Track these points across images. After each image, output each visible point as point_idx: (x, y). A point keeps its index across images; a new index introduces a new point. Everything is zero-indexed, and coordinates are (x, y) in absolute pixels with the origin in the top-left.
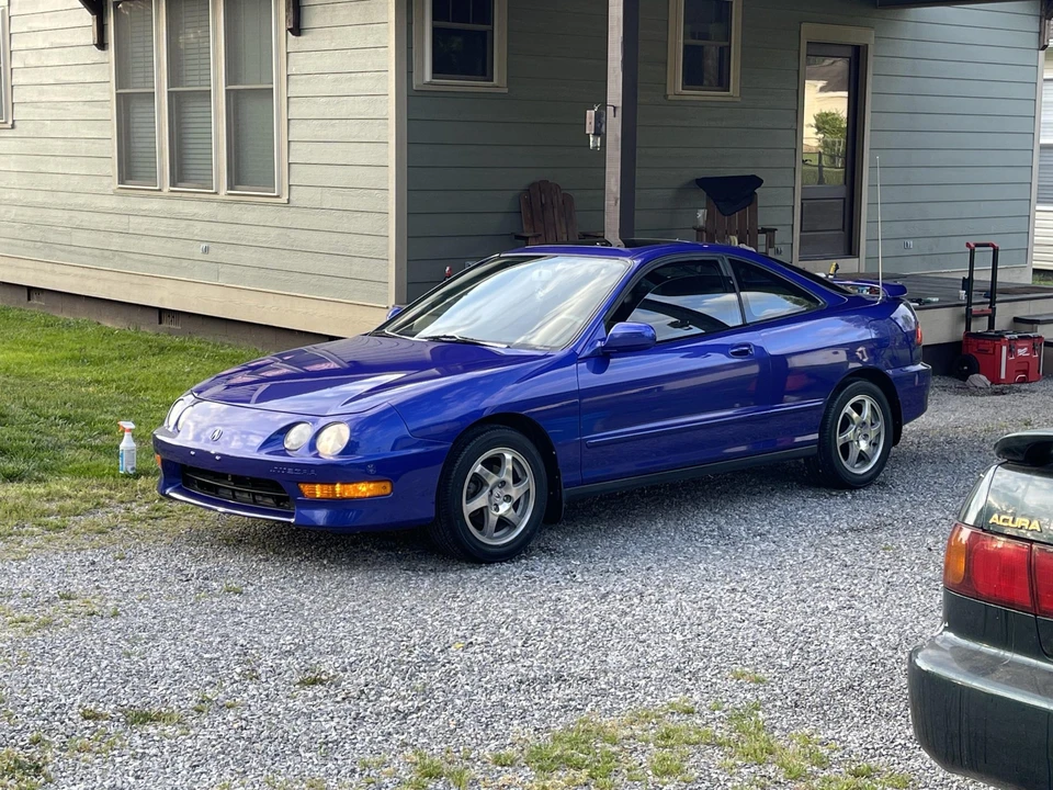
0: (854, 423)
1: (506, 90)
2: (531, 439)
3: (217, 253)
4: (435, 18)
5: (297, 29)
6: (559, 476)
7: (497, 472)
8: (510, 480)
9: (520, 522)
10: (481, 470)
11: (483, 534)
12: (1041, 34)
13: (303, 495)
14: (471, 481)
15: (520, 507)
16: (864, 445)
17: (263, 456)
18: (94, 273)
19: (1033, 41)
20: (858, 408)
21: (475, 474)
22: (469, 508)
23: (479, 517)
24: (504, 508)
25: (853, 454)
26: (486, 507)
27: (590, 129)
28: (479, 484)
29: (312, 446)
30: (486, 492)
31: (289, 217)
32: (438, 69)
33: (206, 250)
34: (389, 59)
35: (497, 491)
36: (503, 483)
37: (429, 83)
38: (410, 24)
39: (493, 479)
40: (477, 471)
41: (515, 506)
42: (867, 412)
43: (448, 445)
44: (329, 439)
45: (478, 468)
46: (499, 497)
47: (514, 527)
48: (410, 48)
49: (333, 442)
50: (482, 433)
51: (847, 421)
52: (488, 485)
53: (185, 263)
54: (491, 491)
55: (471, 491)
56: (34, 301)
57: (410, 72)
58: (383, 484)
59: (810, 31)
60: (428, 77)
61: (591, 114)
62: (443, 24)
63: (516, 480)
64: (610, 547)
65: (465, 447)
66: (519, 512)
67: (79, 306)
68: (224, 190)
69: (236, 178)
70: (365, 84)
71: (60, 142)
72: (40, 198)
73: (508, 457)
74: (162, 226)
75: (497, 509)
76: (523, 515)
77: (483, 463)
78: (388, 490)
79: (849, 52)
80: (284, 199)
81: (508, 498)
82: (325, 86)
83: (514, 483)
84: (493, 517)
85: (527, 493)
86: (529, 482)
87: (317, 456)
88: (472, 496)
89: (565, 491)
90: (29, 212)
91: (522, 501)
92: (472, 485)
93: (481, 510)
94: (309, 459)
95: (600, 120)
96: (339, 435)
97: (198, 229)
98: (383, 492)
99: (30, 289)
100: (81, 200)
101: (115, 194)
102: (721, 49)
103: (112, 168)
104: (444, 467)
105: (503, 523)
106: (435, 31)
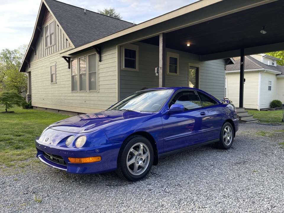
0: (226, 133)
1: (138, 71)
2: (148, 140)
3: (87, 102)
4: (125, 57)
5: (100, 61)
6: (157, 151)
7: (138, 151)
8: (142, 153)
9: (145, 167)
10: (133, 151)
11: (133, 172)
12: (225, 67)
13: (69, 162)
14: (129, 154)
15: (145, 161)
16: (228, 138)
17: (59, 147)
18: (68, 107)
19: (224, 69)
20: (227, 129)
21: (131, 152)
22: (129, 163)
23: (132, 166)
24: (140, 162)
25: (226, 141)
26: (135, 163)
27: (156, 72)
28: (132, 155)
29: (74, 144)
30: (134, 157)
31: (99, 95)
32: (125, 66)
33: (85, 102)
34: (116, 64)
35: (138, 157)
36: (140, 154)
37: (124, 69)
38: (120, 57)
39: (136, 153)
40: (131, 151)
41: (144, 162)
42: (229, 130)
43: (121, 143)
44: (79, 141)
45: (132, 150)
46: (139, 159)
47: (143, 168)
48: (120, 62)
49: (81, 142)
50: (133, 138)
51: (225, 132)
52: (135, 155)
53: (82, 104)
54: (136, 157)
55: (130, 157)
56: (59, 112)
57: (120, 66)
58: (98, 157)
59: (190, 64)
60: (124, 67)
61: (156, 69)
62: (127, 58)
63: (144, 153)
64: (172, 171)
65: (127, 143)
66: (145, 163)
67: (66, 113)
68: (88, 91)
69: (90, 89)
70: (112, 69)
71: (63, 85)
72: (60, 95)
73: (142, 145)
74: (78, 98)
75: (138, 163)
76: (146, 164)
77: (133, 148)
78: (100, 159)
79: (196, 68)
80: (98, 92)
81: (142, 159)
82: (105, 70)
83: (143, 154)
84: (137, 165)
85: (148, 157)
86: (148, 153)
87: (76, 147)
88: (130, 159)
89: (159, 155)
90: (58, 97)
91: (146, 160)
92: (130, 156)
93: (133, 164)
94: (72, 149)
95: (158, 70)
96: (83, 140)
97: (84, 98)
98: (98, 160)
99: (59, 110)
100: (66, 94)
101: (71, 93)
102: (175, 66)
103: (70, 89)
104: (120, 150)
105: (140, 167)
106: (125, 59)
